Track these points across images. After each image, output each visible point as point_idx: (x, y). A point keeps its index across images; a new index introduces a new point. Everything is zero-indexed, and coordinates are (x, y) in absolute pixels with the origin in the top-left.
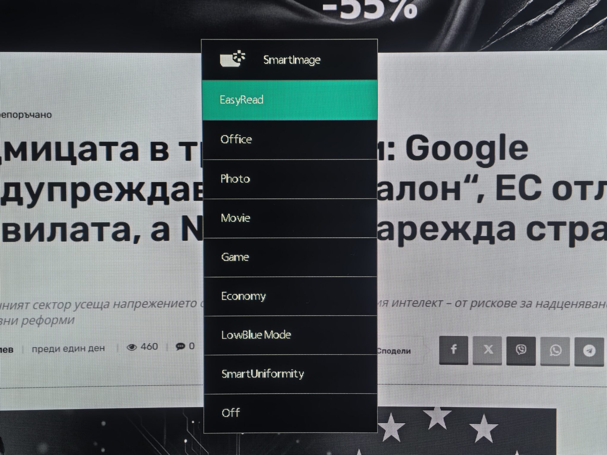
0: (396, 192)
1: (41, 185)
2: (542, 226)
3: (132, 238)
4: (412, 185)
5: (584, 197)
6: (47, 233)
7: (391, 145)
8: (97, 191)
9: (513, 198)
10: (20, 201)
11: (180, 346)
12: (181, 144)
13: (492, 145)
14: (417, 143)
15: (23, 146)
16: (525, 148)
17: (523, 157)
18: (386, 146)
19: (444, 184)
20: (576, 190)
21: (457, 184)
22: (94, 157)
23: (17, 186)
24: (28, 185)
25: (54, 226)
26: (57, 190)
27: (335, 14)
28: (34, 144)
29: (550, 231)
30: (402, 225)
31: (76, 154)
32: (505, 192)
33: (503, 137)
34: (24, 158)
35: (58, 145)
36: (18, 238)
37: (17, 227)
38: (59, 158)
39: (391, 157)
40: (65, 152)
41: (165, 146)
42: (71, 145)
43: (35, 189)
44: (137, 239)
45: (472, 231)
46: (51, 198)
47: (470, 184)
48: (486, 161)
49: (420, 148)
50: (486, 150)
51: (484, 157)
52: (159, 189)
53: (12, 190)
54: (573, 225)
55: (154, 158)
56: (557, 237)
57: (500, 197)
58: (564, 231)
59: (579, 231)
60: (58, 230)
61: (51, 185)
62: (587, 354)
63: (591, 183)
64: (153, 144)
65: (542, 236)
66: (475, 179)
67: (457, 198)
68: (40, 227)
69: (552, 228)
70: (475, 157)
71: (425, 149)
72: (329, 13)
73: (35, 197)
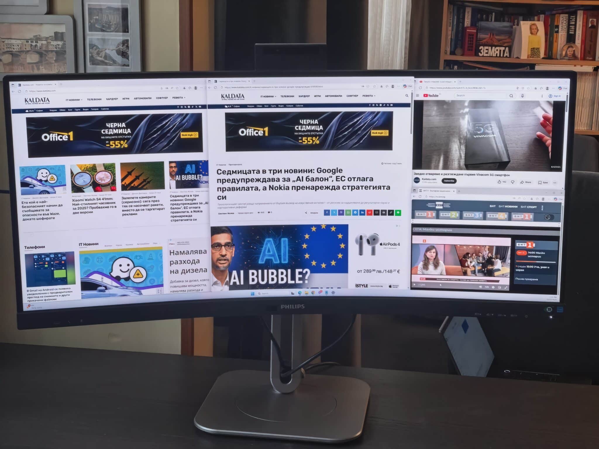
0: (315, 180)
1: (240, 179)
2: (346, 187)
3: (259, 190)
4: (318, 178)
5: (354, 180)
6: (241, 189)
7: (314, 170)
8: (251, 180)
9: (339, 181)
10: (235, 183)
11: (269, 212)
12: (269, 170)
13: (335, 170)
14: (319, 169)
15: (236, 171)
16: (342, 170)
17: (342, 172)
18: (313, 170)
19: (325, 178)
20: (353, 179)
21: (328, 178)
22: (250, 173)
23: (235, 179)
24: (237, 179)
25: (242, 188)
26: (243, 180)
27: (302, 143)
28: (238, 171)
29: (347, 188)
30: (316, 187)
31: (247, 172)
32: (338, 180)
33: (337, 168)
34: (236, 174)
35: (243, 171)
36: (235, 190)
37: (235, 188)
38: (243, 173)
39: (314, 172)
40: (244, 172)
41: (265, 170)
42: (246, 171)
43: (238, 180)
44: (260, 190)
45: (331, 188)
46: (242, 182)
47: (330, 178)
48: (334, 173)
49: (320, 170)
50: (334, 171)
51: (333, 172)
52: (264, 180)
53: (234, 180)
54: (352, 186)
55: (263, 173)
56: (349, 189)
57: (337, 181)
58: (350, 188)
59: (353, 188)
60: (243, 188)
61: (242, 179)
62: (355, 213)
63: (356, 178)
64: (263, 170)
65: (346, 189)
66: (332, 177)
67: (328, 181)
68: (239, 188)
69: (348, 187)
70: (331, 172)
71: (321, 171)
72: (300, 142)
73: (238, 182)
